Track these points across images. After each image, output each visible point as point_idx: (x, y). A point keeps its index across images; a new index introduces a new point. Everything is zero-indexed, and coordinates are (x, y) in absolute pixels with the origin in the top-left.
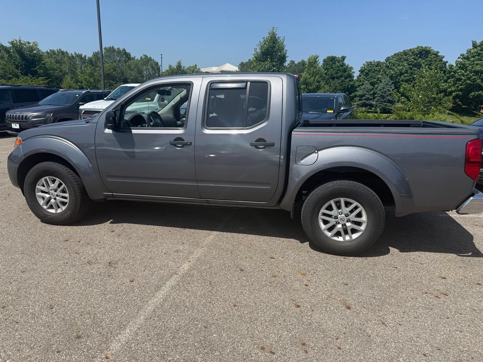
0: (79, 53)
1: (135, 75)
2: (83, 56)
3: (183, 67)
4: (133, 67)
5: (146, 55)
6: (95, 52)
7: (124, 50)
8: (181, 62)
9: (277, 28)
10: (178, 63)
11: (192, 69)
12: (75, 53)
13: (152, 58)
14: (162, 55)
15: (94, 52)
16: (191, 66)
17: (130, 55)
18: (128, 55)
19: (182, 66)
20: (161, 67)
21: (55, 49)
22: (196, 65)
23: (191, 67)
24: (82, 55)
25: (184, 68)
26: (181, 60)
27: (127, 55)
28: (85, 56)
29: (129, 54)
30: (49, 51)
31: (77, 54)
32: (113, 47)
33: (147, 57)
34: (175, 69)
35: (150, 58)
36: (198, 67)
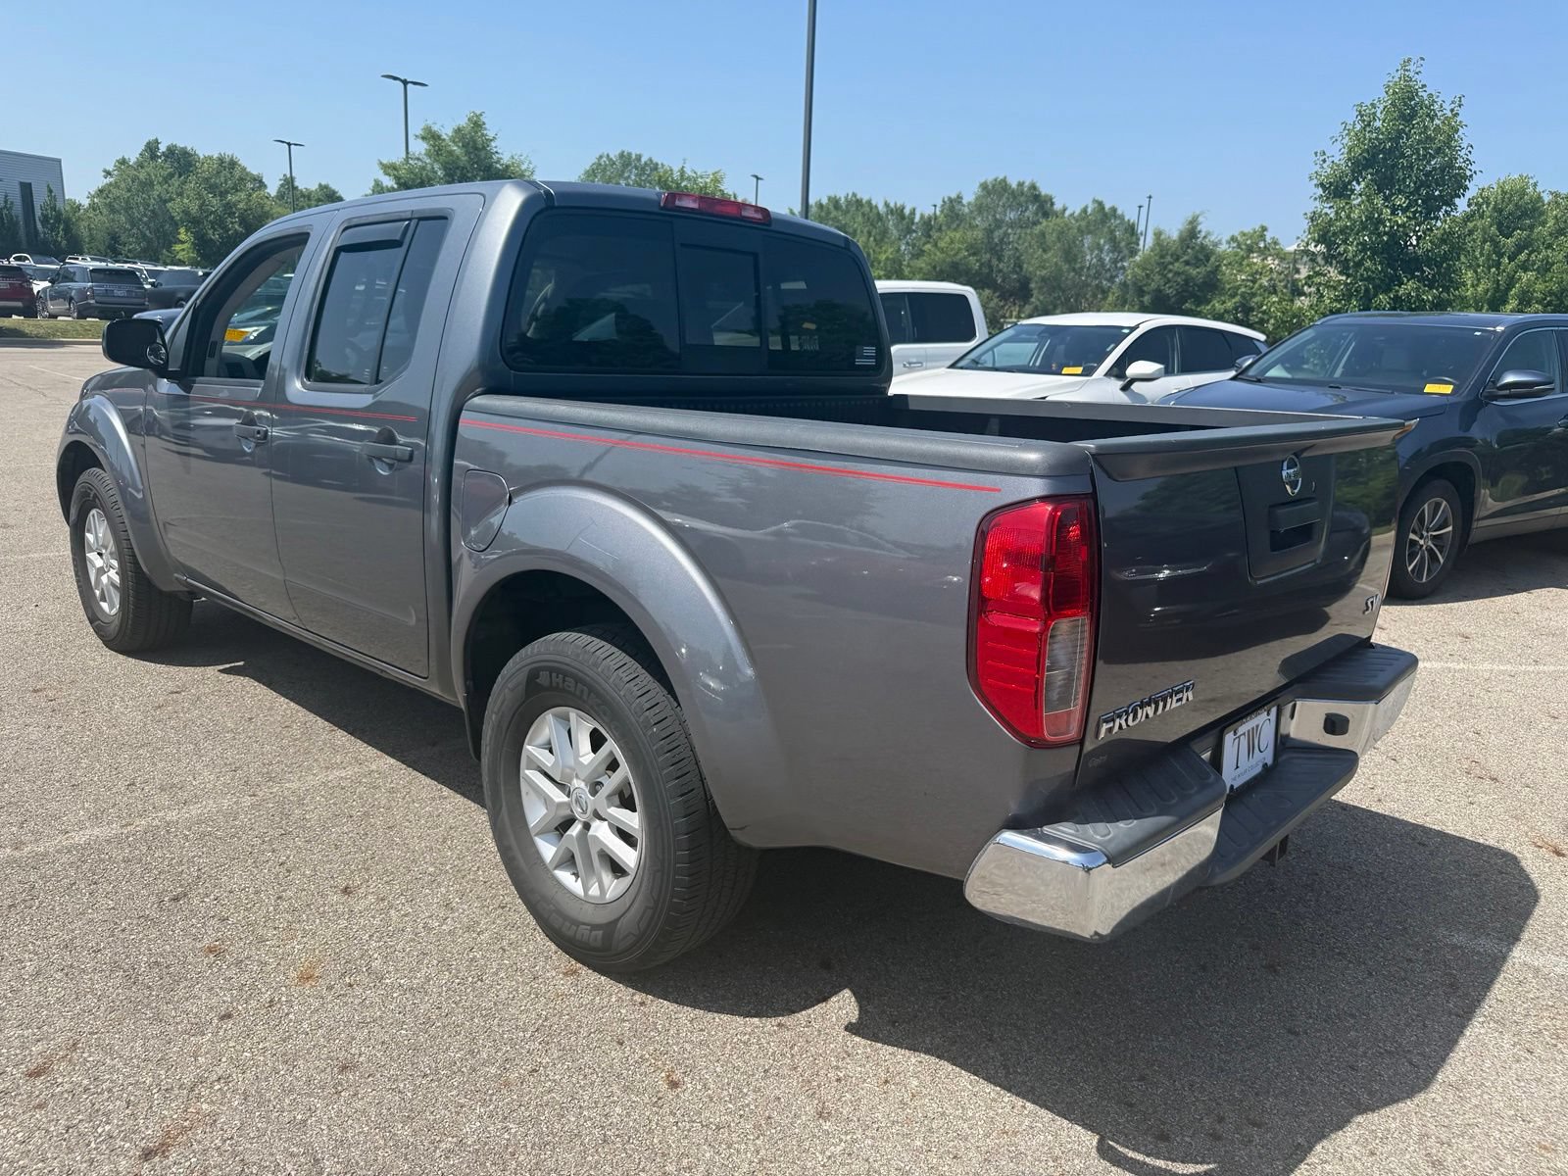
0: (896, 204)
1: (1056, 264)
2: (907, 212)
3: (1203, 234)
4: (1051, 238)
5: (1100, 199)
6: (949, 198)
7: (1033, 187)
8: (1200, 219)
9: (1422, 59)
10: (1191, 223)
11: (1249, 242)
12: (887, 205)
13: (1119, 212)
14: (1150, 197)
15: (946, 199)
16: (1246, 231)
17: (1052, 204)
18: (1046, 202)
19: (1200, 232)
20: (1142, 239)
21: (841, 195)
22: (1264, 229)
23: (1244, 235)
24: (904, 208)
25: (1205, 237)
26: (1202, 213)
27: (1043, 205)
28: (913, 212)
29: (1050, 200)
30: (825, 201)
31: (892, 205)
32: (1004, 180)
33: (1103, 208)
34: (1174, 241)
35: (1114, 210)
36: (1269, 236)
